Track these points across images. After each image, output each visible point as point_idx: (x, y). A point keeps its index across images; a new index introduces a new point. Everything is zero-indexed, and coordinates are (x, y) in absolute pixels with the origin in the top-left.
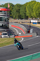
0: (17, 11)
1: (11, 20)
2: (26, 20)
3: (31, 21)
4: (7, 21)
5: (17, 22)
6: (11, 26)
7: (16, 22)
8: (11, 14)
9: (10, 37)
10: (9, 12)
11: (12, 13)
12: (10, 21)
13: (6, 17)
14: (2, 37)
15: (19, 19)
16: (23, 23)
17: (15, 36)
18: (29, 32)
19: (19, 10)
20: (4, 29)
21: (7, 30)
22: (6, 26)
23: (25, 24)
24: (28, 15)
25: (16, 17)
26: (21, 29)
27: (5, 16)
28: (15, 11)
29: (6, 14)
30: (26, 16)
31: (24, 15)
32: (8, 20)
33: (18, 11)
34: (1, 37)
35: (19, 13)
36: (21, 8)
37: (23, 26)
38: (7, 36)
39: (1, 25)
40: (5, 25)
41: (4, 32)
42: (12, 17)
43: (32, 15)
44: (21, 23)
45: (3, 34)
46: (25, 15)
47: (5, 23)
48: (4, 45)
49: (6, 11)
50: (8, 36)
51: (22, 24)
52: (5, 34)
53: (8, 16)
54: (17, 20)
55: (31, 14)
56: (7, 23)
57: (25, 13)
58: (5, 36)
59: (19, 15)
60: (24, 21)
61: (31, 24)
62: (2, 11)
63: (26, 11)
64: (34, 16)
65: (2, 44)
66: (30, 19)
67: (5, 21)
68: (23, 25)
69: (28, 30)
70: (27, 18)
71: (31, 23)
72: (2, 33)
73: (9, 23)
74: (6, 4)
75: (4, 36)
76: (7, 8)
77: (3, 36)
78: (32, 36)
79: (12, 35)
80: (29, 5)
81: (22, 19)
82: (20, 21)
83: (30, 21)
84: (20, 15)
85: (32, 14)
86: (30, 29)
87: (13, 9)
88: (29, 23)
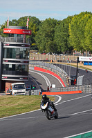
0: (47, 36)
1: (34, 56)
2: (69, 56)
3: (80, 57)
4: (25, 58)
5: (47, 61)
6: (33, 69)
7: (44, 61)
8: (34, 42)
9: (30, 95)
10: (28, 36)
11: (35, 38)
12: (31, 57)
13: (22, 49)
14: (13, 93)
15: (51, 54)
16: (61, 61)
17: (43, 91)
18: (73, 83)
19: (53, 32)
20: (16, 75)
21: (24, 78)
22: (23, 69)
23: (67, 64)
24: (72, 44)
25: (45, 49)
26: (56, 76)
27: (20, 45)
28: (44, 35)
29: (22, 41)
30: (69, 46)
31: (63, 43)
32: (28, 54)
33: (50, 35)
34: (11, 94)
35: (53, 40)
36: (57, 28)
37: (61, 70)
38: (24, 90)
39: (11, 66)
40: (20, 65)
41: (17, 82)
42: (37, 49)
43: (82, 45)
44: (57, 63)
45: (14, 87)
46: (66, 45)
47: (19, 62)
48: (18, 112)
49: (23, 34)
50: (27, 90)
51: (58, 65)
52: (20, 87)
53: (26, 46)
54: (47, 56)
55: (79, 42)
56: (25, 62)
57: (66, 41)
58: (19, 91)
59: (52, 43)
60: (62, 57)
61: (79, 65)
62: (13, 34)
63: (69, 36)
64: (86, 46)
65: (13, 109)
66: (78, 53)
67: (20, 58)
68: (60, 66)
69: (72, 77)
70: (70, 51)
71: (78, 62)
72: (13, 84)
73: (28, 62)
74: (23, 18)
75: (16, 91)
76: (24, 28)
77: (14, 91)
78: (81, 93)
79: (36, 88)
80: (76, 22)
81: (59, 53)
82: (54, 57)
83: (78, 58)
84: (55, 45)
85: (82, 41)
86: (76, 77)
87: (38, 29)
88: (74, 62)
